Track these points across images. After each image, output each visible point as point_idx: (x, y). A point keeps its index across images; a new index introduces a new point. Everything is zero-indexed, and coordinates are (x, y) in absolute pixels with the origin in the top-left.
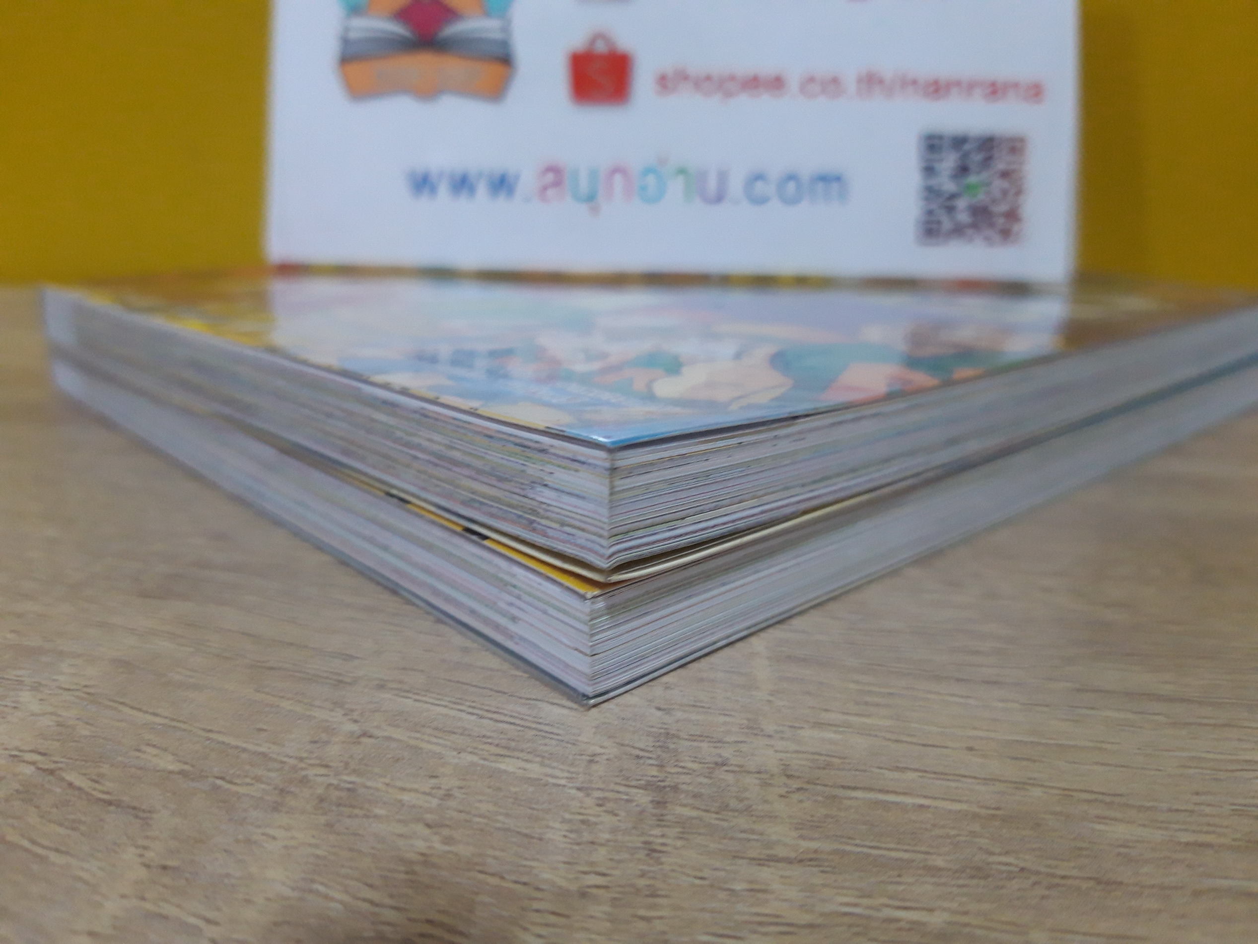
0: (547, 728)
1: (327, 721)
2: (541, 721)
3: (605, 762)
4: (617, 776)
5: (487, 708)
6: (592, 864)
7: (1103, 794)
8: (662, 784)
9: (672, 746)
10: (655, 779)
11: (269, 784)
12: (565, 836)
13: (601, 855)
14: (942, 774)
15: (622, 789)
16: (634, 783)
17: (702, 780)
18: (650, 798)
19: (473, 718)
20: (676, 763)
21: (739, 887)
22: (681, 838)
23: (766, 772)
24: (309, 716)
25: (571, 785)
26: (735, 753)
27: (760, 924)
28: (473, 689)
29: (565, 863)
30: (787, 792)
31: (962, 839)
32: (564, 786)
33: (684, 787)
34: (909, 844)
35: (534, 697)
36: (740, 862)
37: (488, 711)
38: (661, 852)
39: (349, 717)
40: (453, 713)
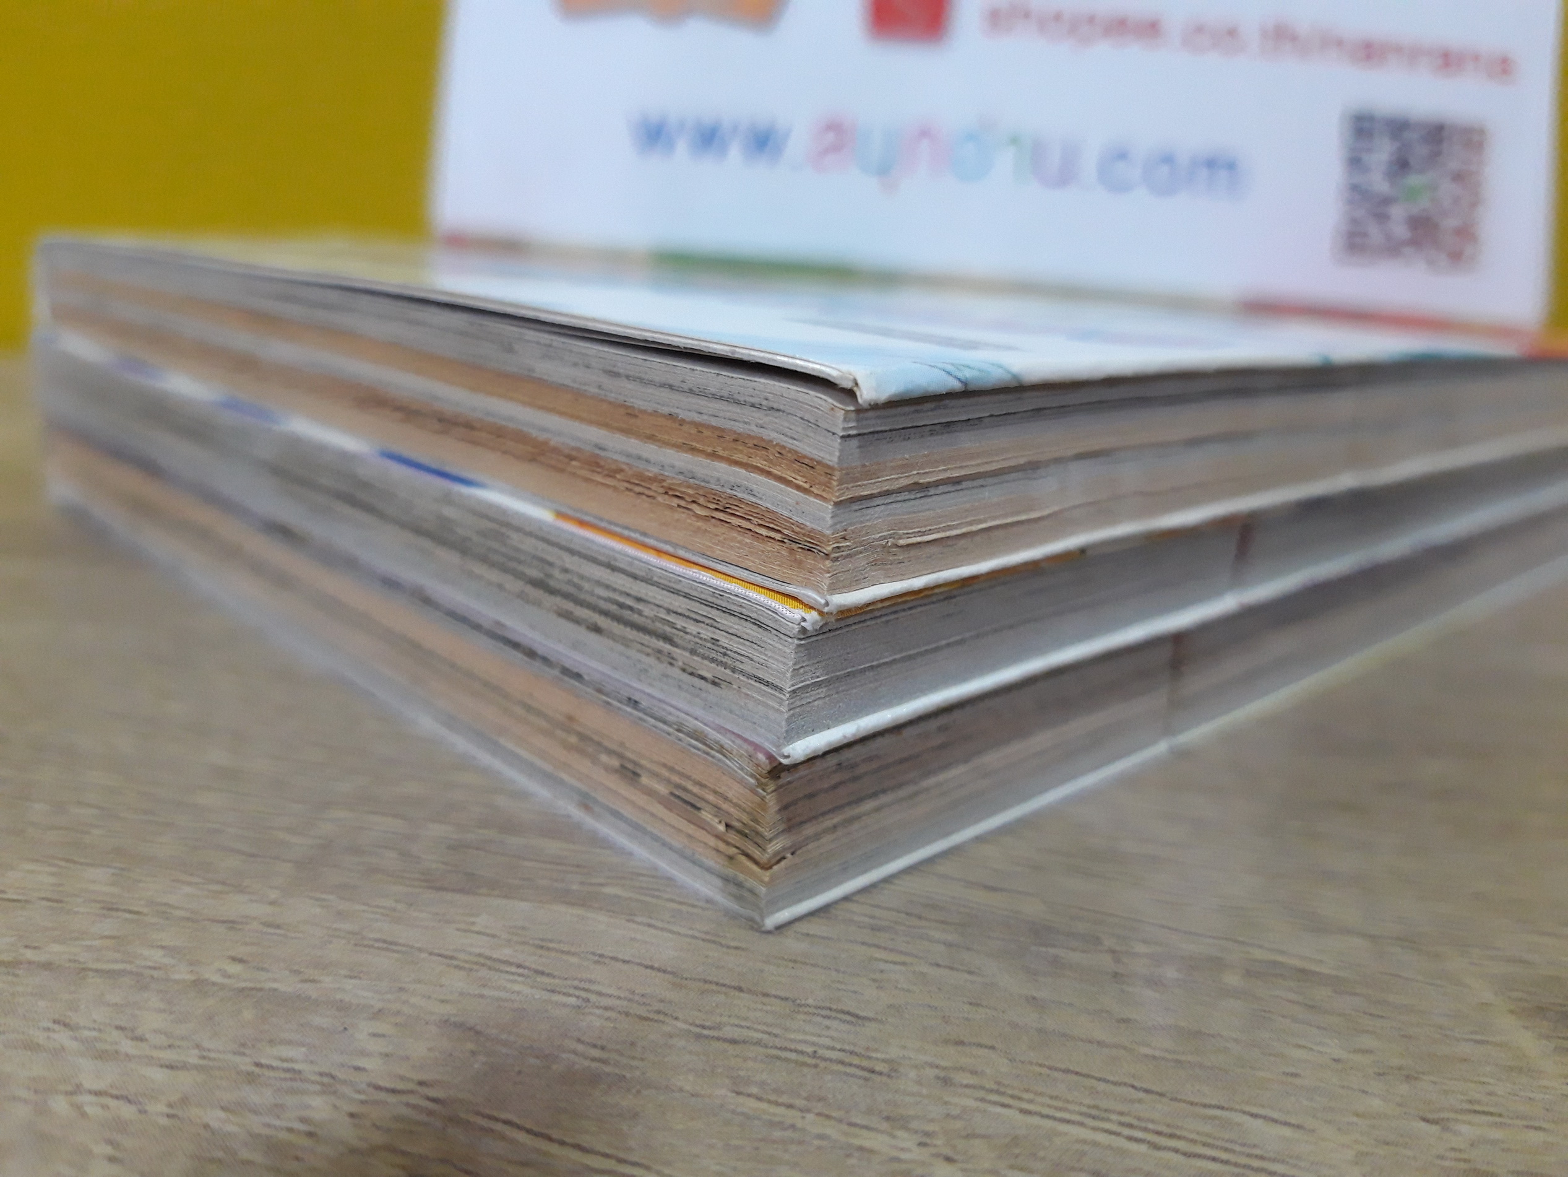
1: (897, 1160)
2: (1258, 1152)
5: (1151, 1126)
19: (1143, 1148)
24: (861, 1149)
28: (1102, 1086)
35: (1213, 1103)
37: (1159, 1133)
39: (933, 1150)
40: (1100, 1137)
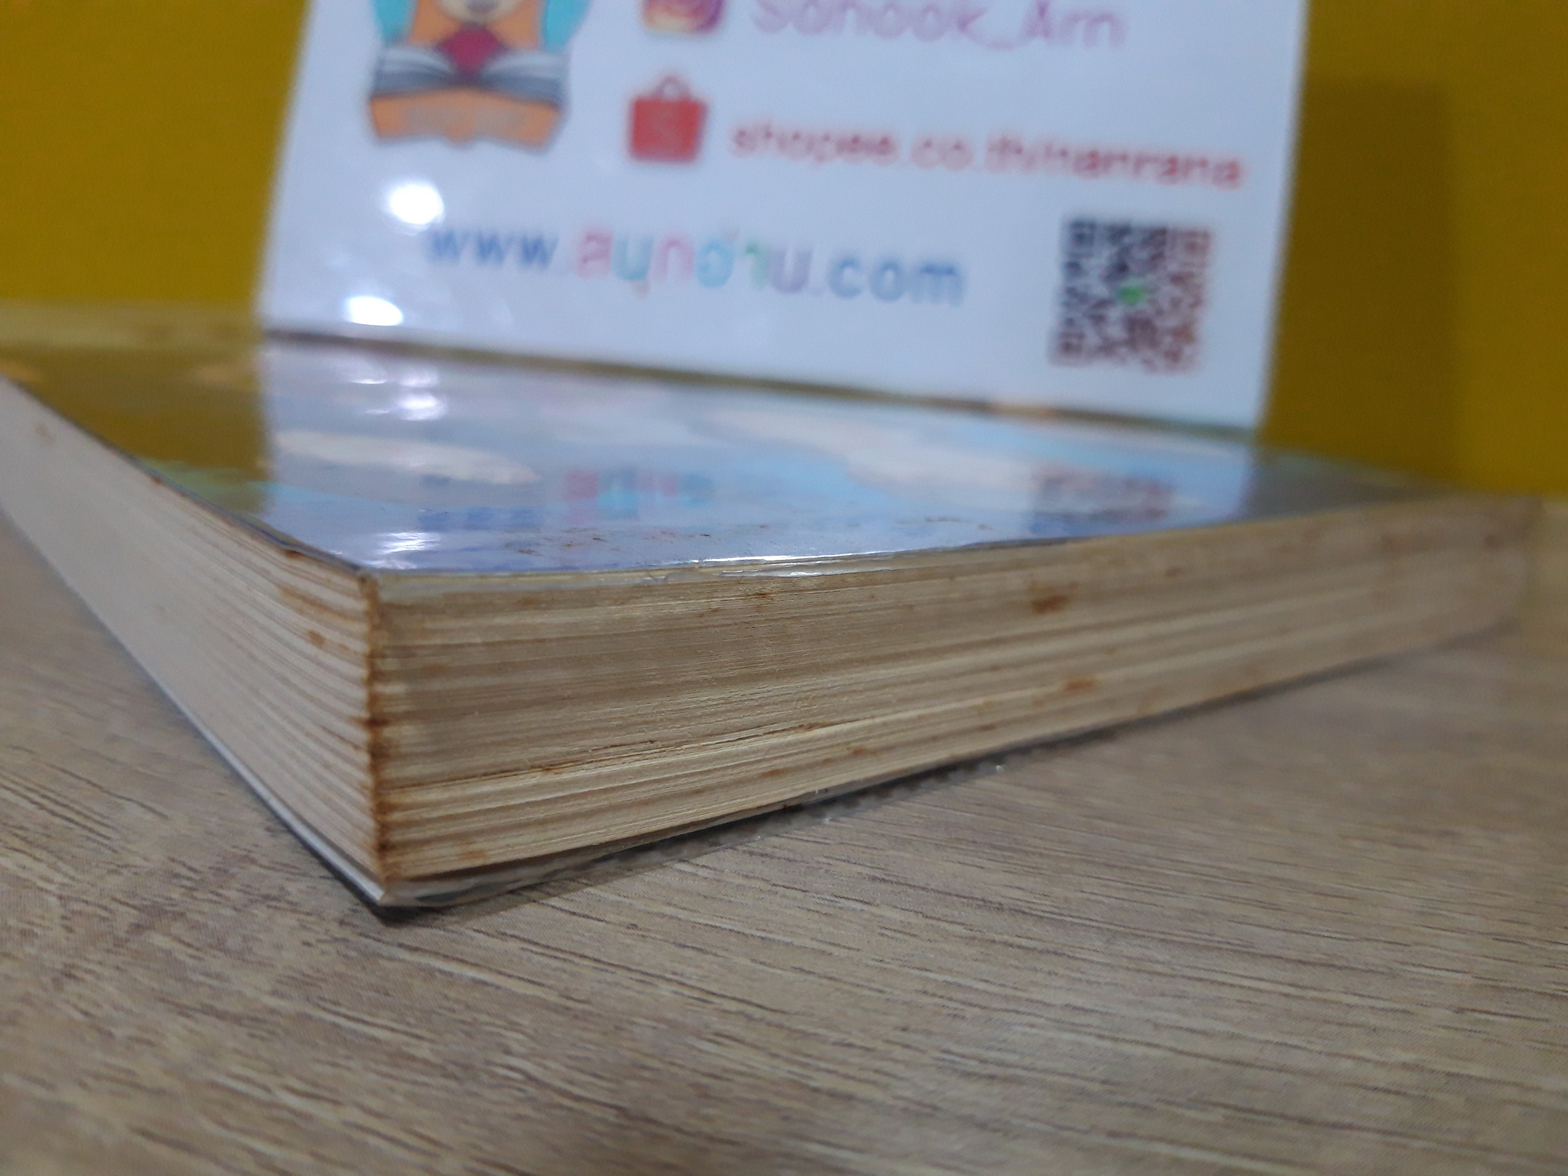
0: (103, 830)
3: (129, 875)
4: (125, 892)
5: (60, 799)
7: (760, 1007)
8: (169, 908)
10: (167, 902)
14: (557, 950)
15: (114, 906)
16: (136, 902)
17: (229, 912)
18: (136, 921)
20: (214, 889)
22: (117, 968)
25: (57, 892)
27: (99, 1077)
28: (68, 778)
31: (488, 1028)
32: (47, 891)
33: (192, 915)
34: (408, 1024)
36: (160, 1006)
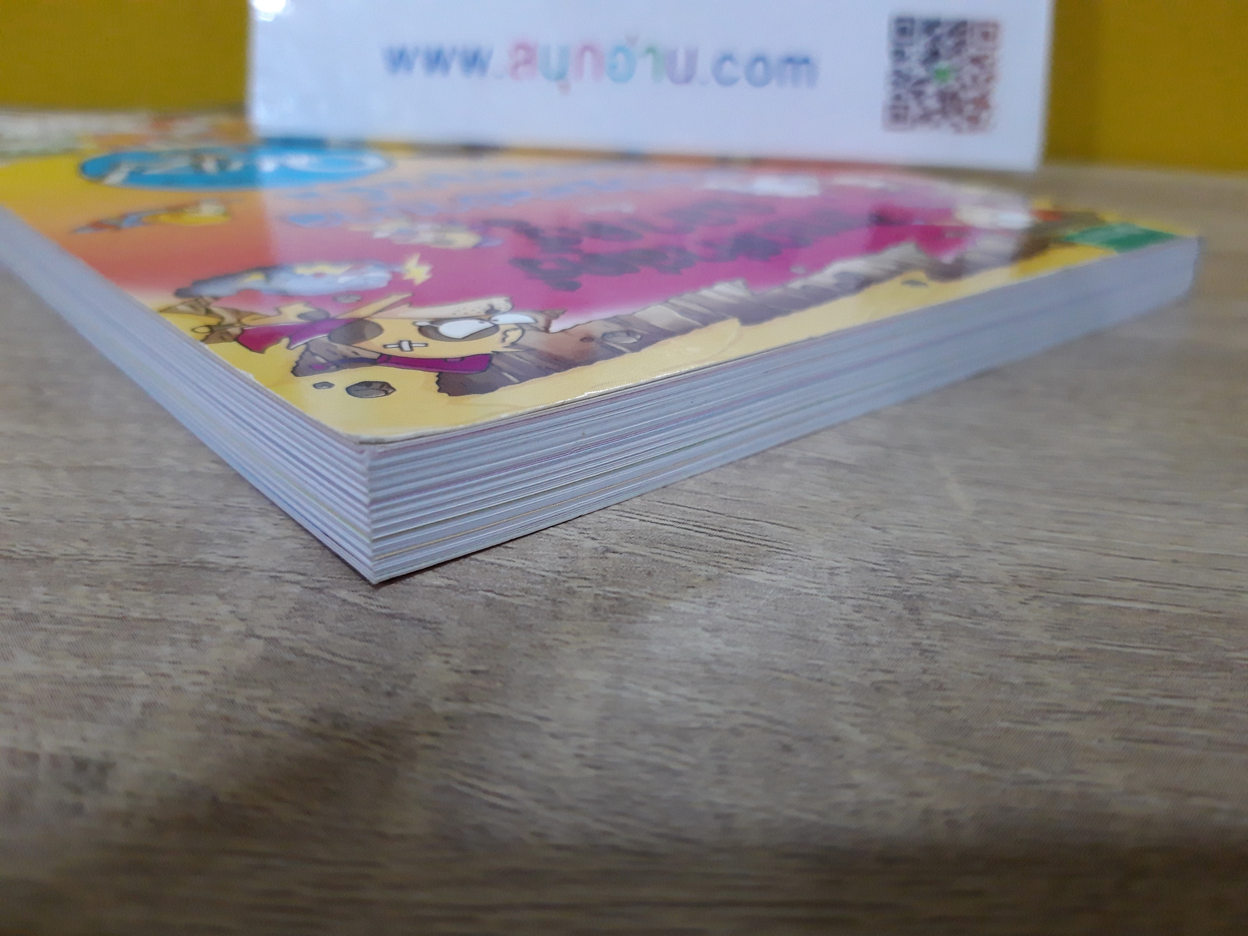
0: (776, 545)
2: (767, 538)
3: (846, 574)
4: (862, 587)
6: (874, 662)
8: (908, 593)
9: (902, 560)
10: (899, 589)
11: (539, 596)
12: (838, 639)
13: (877, 654)
14: (1158, 582)
15: (872, 597)
16: (880, 593)
17: (943, 590)
18: (902, 606)
19: (703, 535)
20: (912, 576)
21: (1017, 681)
22: (945, 640)
23: (999, 583)
25: (823, 594)
26: (963, 566)
27: (1048, 711)
28: (688, 510)
29: (849, 662)
30: (1026, 599)
31: (1197, 638)
32: (816, 595)
33: (928, 596)
34: (1152, 643)
36: (1009, 659)
37: (714, 530)
38: (933, 652)
39: (586, 535)
40: (682, 531)
